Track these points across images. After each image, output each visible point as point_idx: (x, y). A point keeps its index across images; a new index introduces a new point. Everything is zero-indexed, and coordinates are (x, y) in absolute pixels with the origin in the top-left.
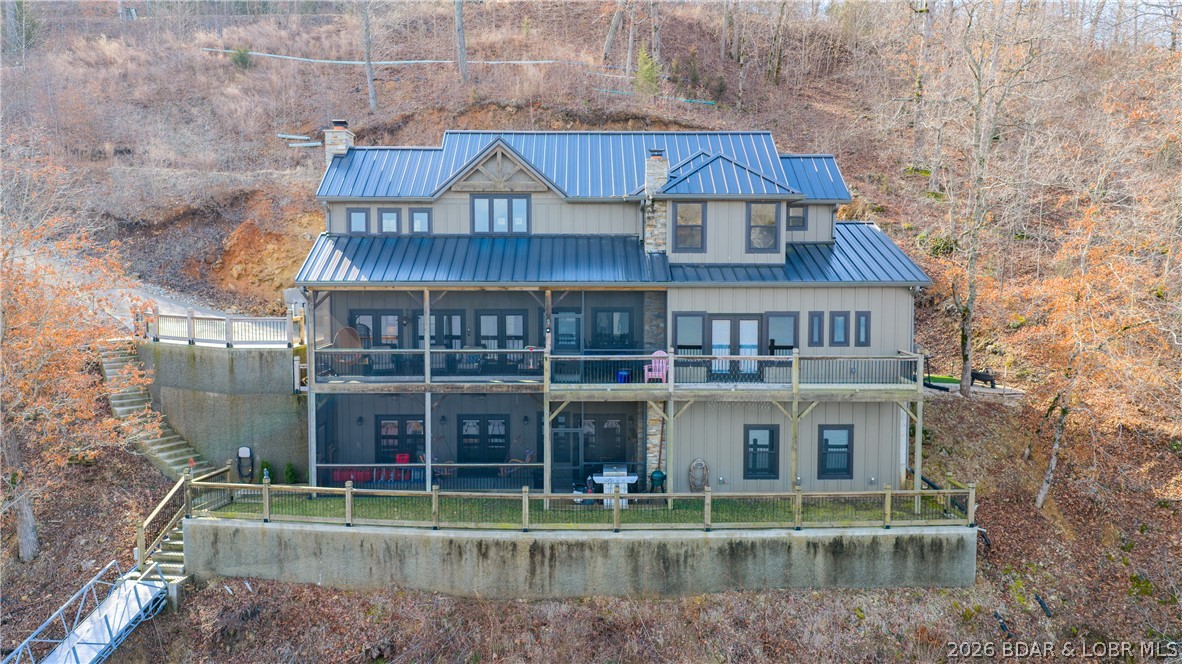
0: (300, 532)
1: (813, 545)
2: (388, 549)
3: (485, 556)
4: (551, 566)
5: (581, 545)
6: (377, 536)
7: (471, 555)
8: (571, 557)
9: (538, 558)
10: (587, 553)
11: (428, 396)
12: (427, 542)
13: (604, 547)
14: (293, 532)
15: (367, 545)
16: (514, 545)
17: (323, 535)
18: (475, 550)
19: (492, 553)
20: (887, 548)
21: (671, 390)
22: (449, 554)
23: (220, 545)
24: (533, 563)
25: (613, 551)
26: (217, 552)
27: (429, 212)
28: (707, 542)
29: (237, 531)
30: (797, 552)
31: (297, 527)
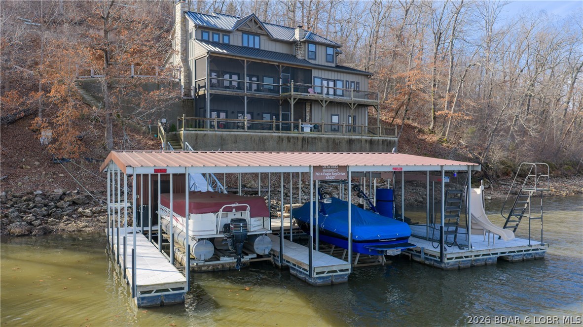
0: (229, 135)
1: (366, 141)
2: (260, 140)
3: (289, 141)
4: (307, 145)
5: (315, 138)
6: (256, 135)
7: (285, 141)
8: (312, 142)
9: (304, 142)
10: (316, 141)
11: (246, 97)
12: (272, 137)
13: (321, 138)
14: (227, 135)
15: (253, 139)
16: (298, 138)
17: (238, 135)
18: (287, 139)
19: (292, 140)
20: (381, 142)
21: (324, 97)
22: (279, 141)
23: (198, 140)
24: (302, 144)
25: (323, 141)
26: (197, 143)
27: (229, 36)
28: (344, 138)
29: (205, 135)
30: (363, 142)
31: (228, 133)
